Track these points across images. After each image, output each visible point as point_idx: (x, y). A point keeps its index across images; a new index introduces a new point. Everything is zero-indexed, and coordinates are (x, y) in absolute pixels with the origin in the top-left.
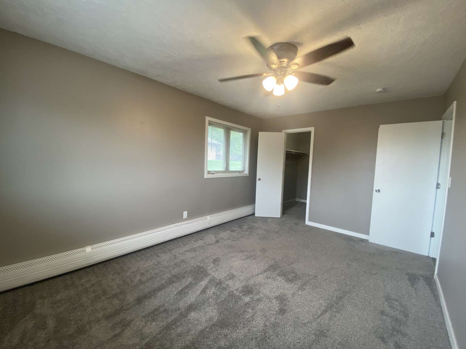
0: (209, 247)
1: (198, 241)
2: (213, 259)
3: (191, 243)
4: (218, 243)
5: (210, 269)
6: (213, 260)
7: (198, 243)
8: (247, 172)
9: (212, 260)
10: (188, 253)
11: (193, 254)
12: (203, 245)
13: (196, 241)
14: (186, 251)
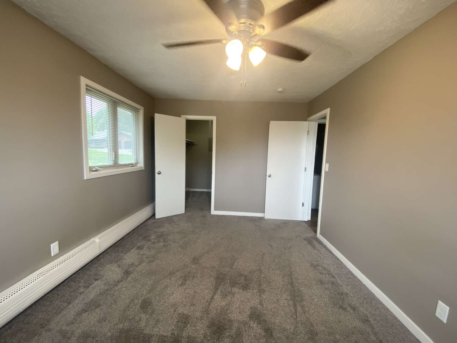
0: (119, 287)
1: (91, 284)
2: (139, 305)
3: (81, 294)
4: (130, 274)
5: (146, 326)
6: (141, 307)
7: (94, 288)
8: (141, 164)
9: (138, 307)
10: (85, 315)
11: (97, 313)
12: (106, 288)
13: (88, 287)
14: (79, 314)
